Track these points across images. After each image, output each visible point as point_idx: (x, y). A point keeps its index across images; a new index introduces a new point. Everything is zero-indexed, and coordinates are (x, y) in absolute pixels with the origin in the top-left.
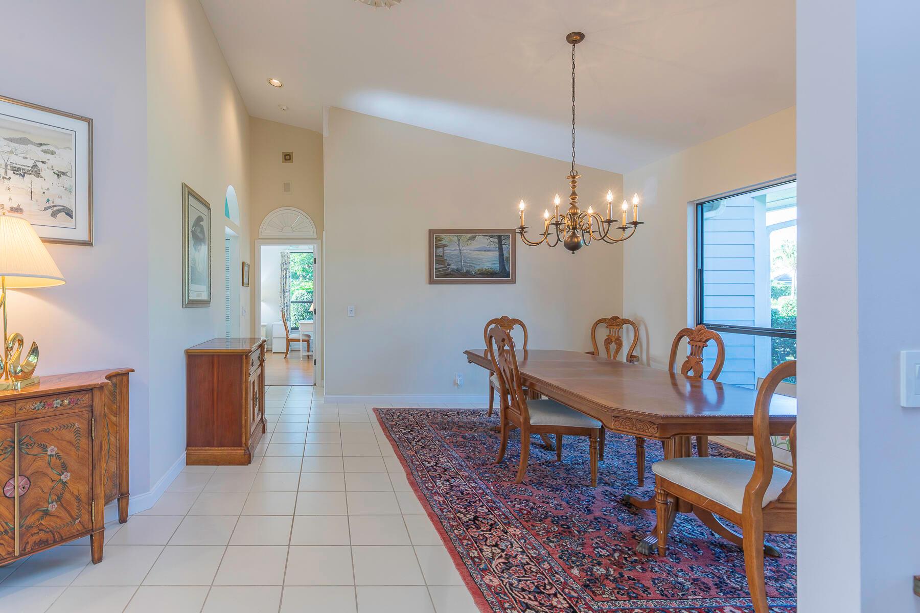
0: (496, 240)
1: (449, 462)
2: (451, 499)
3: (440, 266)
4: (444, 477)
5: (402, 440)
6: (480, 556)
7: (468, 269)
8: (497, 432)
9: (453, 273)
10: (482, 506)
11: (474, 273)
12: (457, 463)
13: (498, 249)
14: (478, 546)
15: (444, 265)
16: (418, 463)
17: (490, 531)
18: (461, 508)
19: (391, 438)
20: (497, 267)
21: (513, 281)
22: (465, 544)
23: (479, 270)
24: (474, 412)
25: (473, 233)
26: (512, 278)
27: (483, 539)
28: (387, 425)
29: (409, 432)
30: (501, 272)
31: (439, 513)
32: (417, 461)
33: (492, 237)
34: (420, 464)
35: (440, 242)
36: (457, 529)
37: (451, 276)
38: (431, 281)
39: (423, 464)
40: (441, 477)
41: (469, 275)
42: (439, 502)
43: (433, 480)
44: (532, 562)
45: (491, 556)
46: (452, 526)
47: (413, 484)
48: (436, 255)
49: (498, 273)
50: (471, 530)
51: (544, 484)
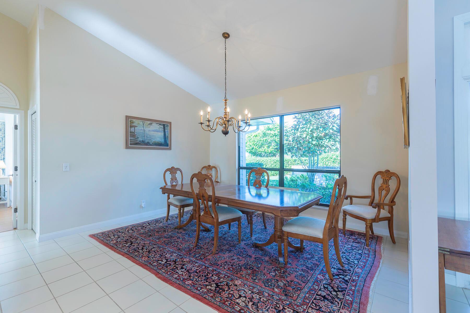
0: (162, 127)
1: (172, 256)
2: (195, 279)
3: (133, 138)
4: (179, 267)
5: (131, 251)
6: (241, 308)
7: (148, 141)
8: (179, 229)
9: (140, 143)
10: (212, 276)
11: (151, 143)
12: (177, 255)
13: (163, 131)
14: (235, 302)
15: (135, 137)
16: (155, 264)
17: (230, 289)
18: (205, 282)
19: (122, 253)
20: (162, 141)
21: (170, 149)
22: (228, 305)
23: (154, 142)
24: (157, 221)
25: (152, 121)
26: (170, 147)
27: (232, 296)
28: (112, 245)
29: (131, 244)
30: (165, 144)
31: (198, 292)
32: (154, 263)
33: (160, 124)
34: (157, 264)
35: (133, 124)
36: (216, 298)
37: (139, 144)
38: (127, 147)
39: (158, 263)
40: (177, 268)
41: (149, 145)
42: (191, 284)
43: (175, 272)
44: (261, 295)
45: (244, 304)
46: (212, 297)
47: (165, 280)
48: (130, 132)
49: (163, 144)
50: (222, 294)
51: (224, 250)
